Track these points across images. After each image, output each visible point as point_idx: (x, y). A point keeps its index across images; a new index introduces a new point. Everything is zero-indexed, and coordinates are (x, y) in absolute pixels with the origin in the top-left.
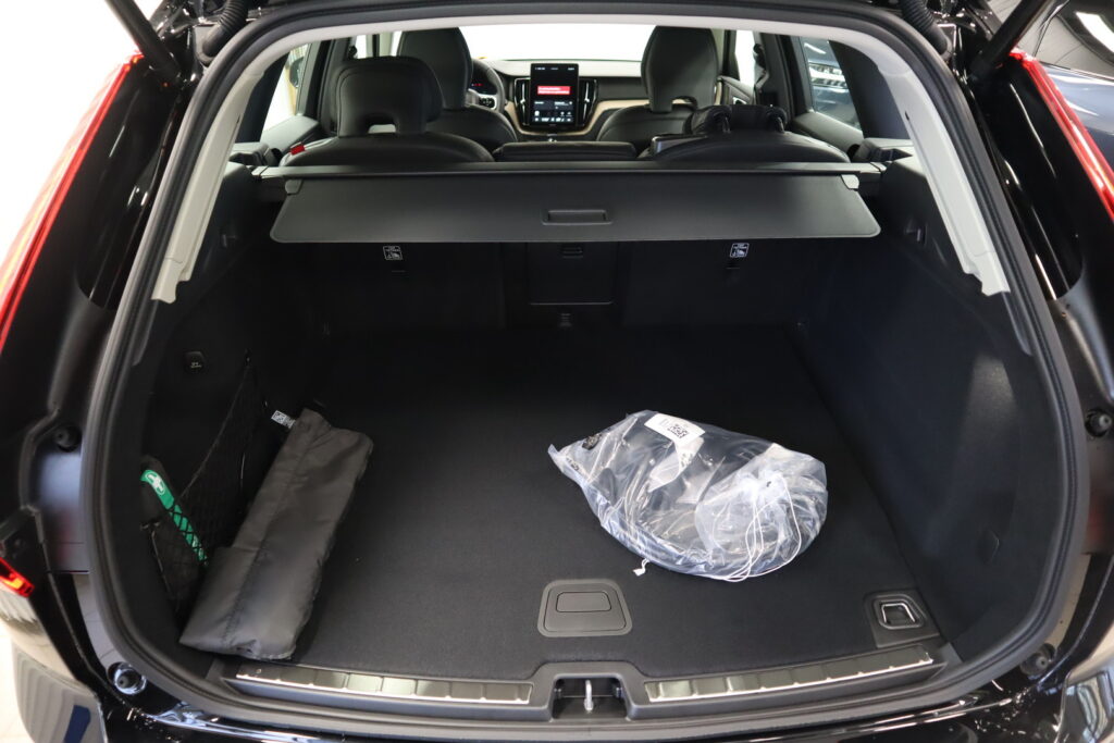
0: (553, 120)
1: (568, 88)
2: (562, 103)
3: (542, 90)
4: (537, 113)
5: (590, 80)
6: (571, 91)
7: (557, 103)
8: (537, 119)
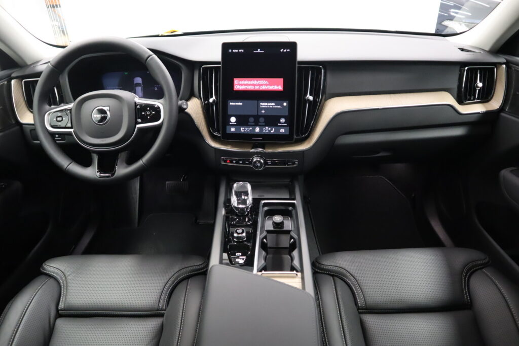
0: (257, 130)
1: (281, 80)
2: (272, 105)
3: (241, 84)
4: (233, 120)
5: (316, 67)
6: (285, 85)
7: (264, 105)
8: (233, 129)
